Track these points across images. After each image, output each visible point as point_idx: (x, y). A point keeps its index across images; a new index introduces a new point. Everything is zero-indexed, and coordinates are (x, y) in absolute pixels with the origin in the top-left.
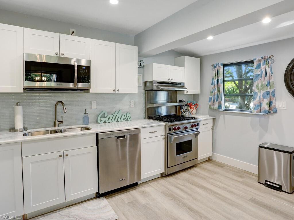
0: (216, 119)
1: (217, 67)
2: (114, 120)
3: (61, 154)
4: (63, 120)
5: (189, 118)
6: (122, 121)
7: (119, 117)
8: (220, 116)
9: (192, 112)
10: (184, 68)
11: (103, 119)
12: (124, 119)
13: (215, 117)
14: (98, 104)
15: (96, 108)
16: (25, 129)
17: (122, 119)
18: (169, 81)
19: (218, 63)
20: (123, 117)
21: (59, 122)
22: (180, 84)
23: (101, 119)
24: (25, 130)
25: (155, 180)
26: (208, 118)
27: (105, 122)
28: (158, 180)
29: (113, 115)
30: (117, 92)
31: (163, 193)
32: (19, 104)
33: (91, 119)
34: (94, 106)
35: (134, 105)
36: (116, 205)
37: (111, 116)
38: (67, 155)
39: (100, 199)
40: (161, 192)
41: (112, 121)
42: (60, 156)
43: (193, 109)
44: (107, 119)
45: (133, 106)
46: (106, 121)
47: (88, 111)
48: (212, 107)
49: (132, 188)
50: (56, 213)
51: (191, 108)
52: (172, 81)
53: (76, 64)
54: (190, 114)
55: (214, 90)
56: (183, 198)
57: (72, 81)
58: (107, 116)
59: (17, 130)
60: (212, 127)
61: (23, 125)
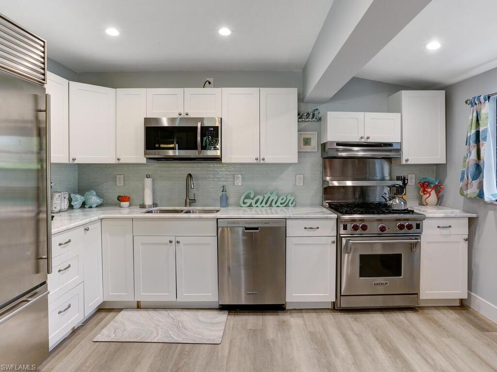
0: (479, 219)
1: (476, 104)
2: (266, 204)
3: (173, 239)
4: (195, 199)
5: (398, 210)
6: (278, 206)
7: (273, 199)
8: (487, 213)
9: (427, 200)
10: (400, 114)
11: (249, 201)
12: (281, 204)
13: (474, 215)
14: (243, 179)
15: (240, 184)
16: (155, 205)
17: (278, 204)
18: (363, 140)
19: (477, 96)
20: (280, 201)
21: (190, 200)
22: (390, 145)
23: (246, 201)
24: (153, 207)
25: (318, 311)
26: (459, 215)
27: (250, 206)
28: (322, 312)
29: (264, 197)
30: (262, 162)
31: (312, 334)
32: (148, 176)
33: (231, 200)
34: (239, 182)
35: (302, 181)
36: (233, 326)
37: (261, 198)
38: (178, 242)
39: (220, 313)
40: (310, 332)
41: (261, 205)
42: (171, 242)
43: (430, 195)
44: (253, 202)
45: (300, 183)
46: (253, 204)
47: (227, 188)
48: (465, 192)
49: (274, 311)
50: (166, 312)
51: (426, 193)
52: (369, 141)
53: (199, 125)
54: (402, 203)
55: (469, 154)
56: (336, 354)
57: (195, 148)
58: (254, 197)
59: (146, 206)
60: (467, 237)
61: (153, 201)
